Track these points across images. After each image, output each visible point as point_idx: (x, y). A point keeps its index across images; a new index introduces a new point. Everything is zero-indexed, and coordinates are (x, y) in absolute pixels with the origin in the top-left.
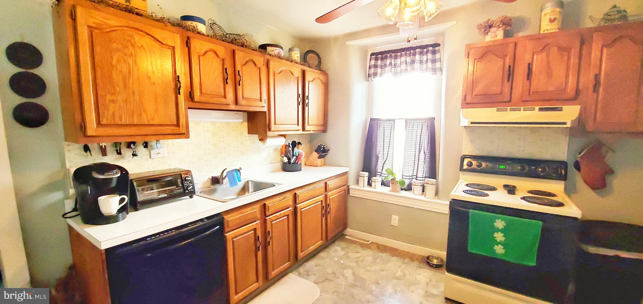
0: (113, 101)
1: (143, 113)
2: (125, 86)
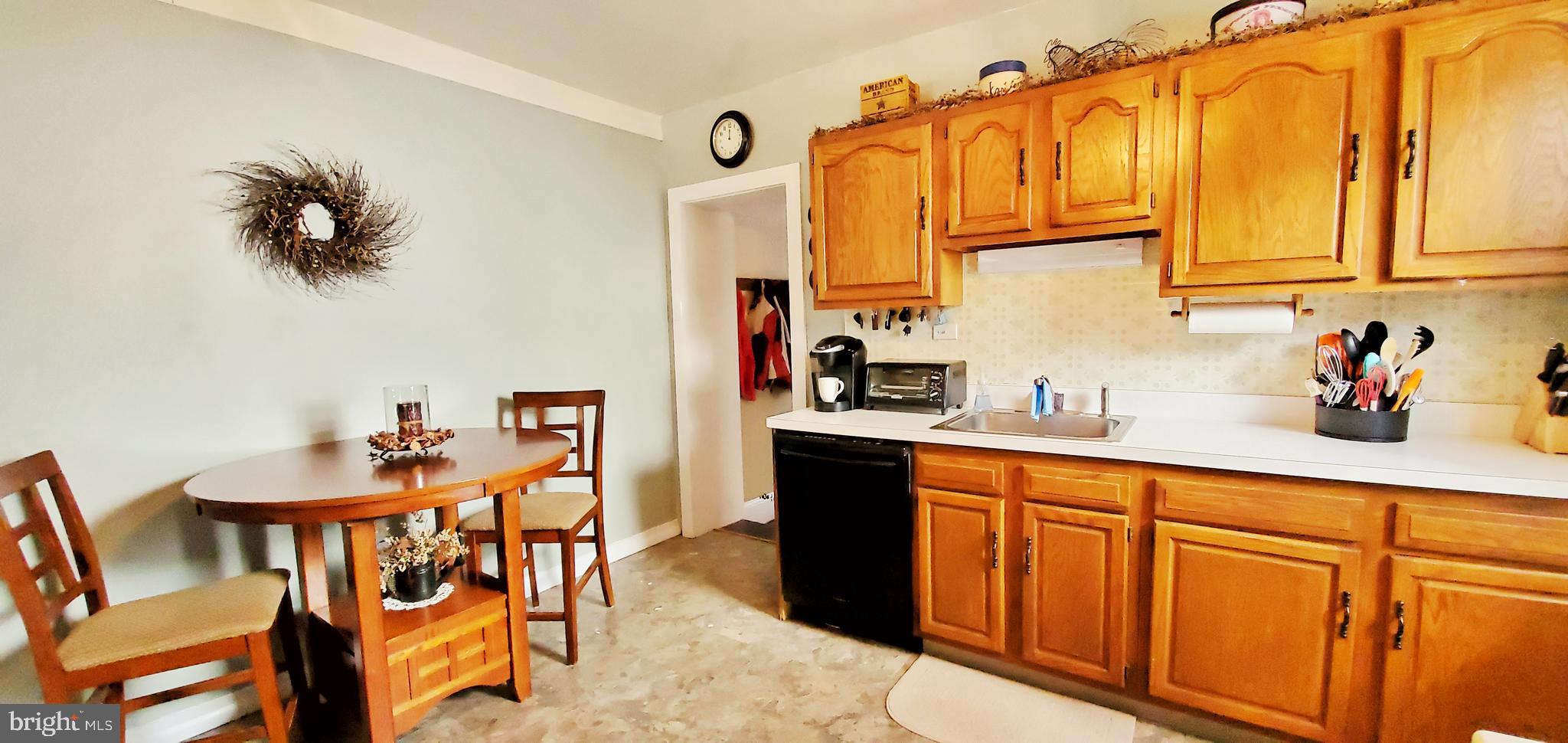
0: (842, 256)
1: (873, 267)
2: (855, 231)
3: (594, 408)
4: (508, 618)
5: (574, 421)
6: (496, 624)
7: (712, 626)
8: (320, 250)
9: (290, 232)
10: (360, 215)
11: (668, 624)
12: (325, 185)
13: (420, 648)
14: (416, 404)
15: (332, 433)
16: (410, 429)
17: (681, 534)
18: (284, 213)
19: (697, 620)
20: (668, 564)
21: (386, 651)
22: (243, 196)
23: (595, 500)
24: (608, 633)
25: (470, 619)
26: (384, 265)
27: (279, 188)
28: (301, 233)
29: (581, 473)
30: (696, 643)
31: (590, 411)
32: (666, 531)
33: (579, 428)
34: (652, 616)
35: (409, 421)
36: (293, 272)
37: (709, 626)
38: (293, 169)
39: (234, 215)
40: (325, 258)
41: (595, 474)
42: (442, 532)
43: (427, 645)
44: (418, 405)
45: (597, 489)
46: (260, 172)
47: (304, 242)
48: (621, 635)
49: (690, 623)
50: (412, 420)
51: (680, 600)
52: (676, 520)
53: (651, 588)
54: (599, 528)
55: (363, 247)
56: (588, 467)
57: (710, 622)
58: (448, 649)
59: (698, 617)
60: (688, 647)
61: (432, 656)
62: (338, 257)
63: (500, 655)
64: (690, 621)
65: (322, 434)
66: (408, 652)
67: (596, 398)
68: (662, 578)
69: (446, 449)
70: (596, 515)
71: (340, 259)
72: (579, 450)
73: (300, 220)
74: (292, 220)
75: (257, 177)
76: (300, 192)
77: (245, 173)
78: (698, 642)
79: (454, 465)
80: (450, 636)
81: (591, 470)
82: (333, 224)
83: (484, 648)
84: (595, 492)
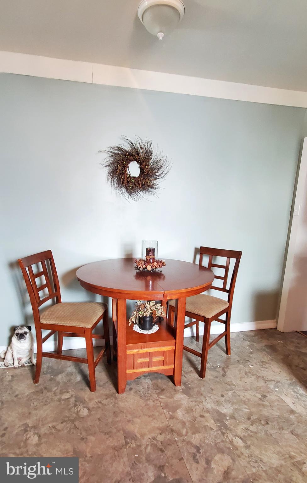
3: (235, 259)
4: (175, 350)
5: (225, 265)
6: (170, 351)
7: (277, 390)
8: (133, 181)
9: (124, 174)
10: (148, 165)
11: (254, 377)
12: (138, 153)
13: (138, 351)
14: (152, 249)
15: (131, 255)
16: (149, 259)
17: (276, 328)
18: (122, 166)
19: (270, 382)
20: (265, 342)
21: (126, 349)
22: (110, 160)
23: (228, 305)
24: (223, 369)
25: (160, 346)
26: (156, 187)
27: (122, 156)
28: (127, 174)
29: (224, 290)
30: (265, 396)
31: (233, 261)
32: (268, 324)
33: (227, 268)
34: (247, 369)
35: (149, 256)
36: (124, 190)
37: (276, 389)
38: (127, 148)
39: (107, 168)
40: (134, 184)
41: (230, 292)
42: (157, 305)
43: (142, 351)
44: (154, 250)
45: (230, 299)
46: (117, 150)
47: (128, 178)
48: (228, 373)
49: (266, 382)
50: (150, 256)
51: (264, 366)
52: (275, 320)
53: (251, 353)
54: (228, 318)
55: (148, 179)
56: (228, 288)
57: (277, 387)
58: (149, 355)
59: (271, 381)
60: (260, 397)
61: (143, 355)
62: (139, 184)
63: (169, 364)
64: (266, 381)
65: (128, 255)
66: (135, 351)
67: (237, 255)
68: (258, 350)
69: (163, 270)
70: (228, 311)
71: (140, 185)
72: (225, 279)
73: (128, 169)
74: (125, 169)
75: (115, 152)
76: (128, 157)
77: (111, 150)
78: (267, 396)
79: (164, 277)
80: (151, 350)
81: (229, 289)
82: (139, 170)
83: (163, 359)
84: (229, 301)
